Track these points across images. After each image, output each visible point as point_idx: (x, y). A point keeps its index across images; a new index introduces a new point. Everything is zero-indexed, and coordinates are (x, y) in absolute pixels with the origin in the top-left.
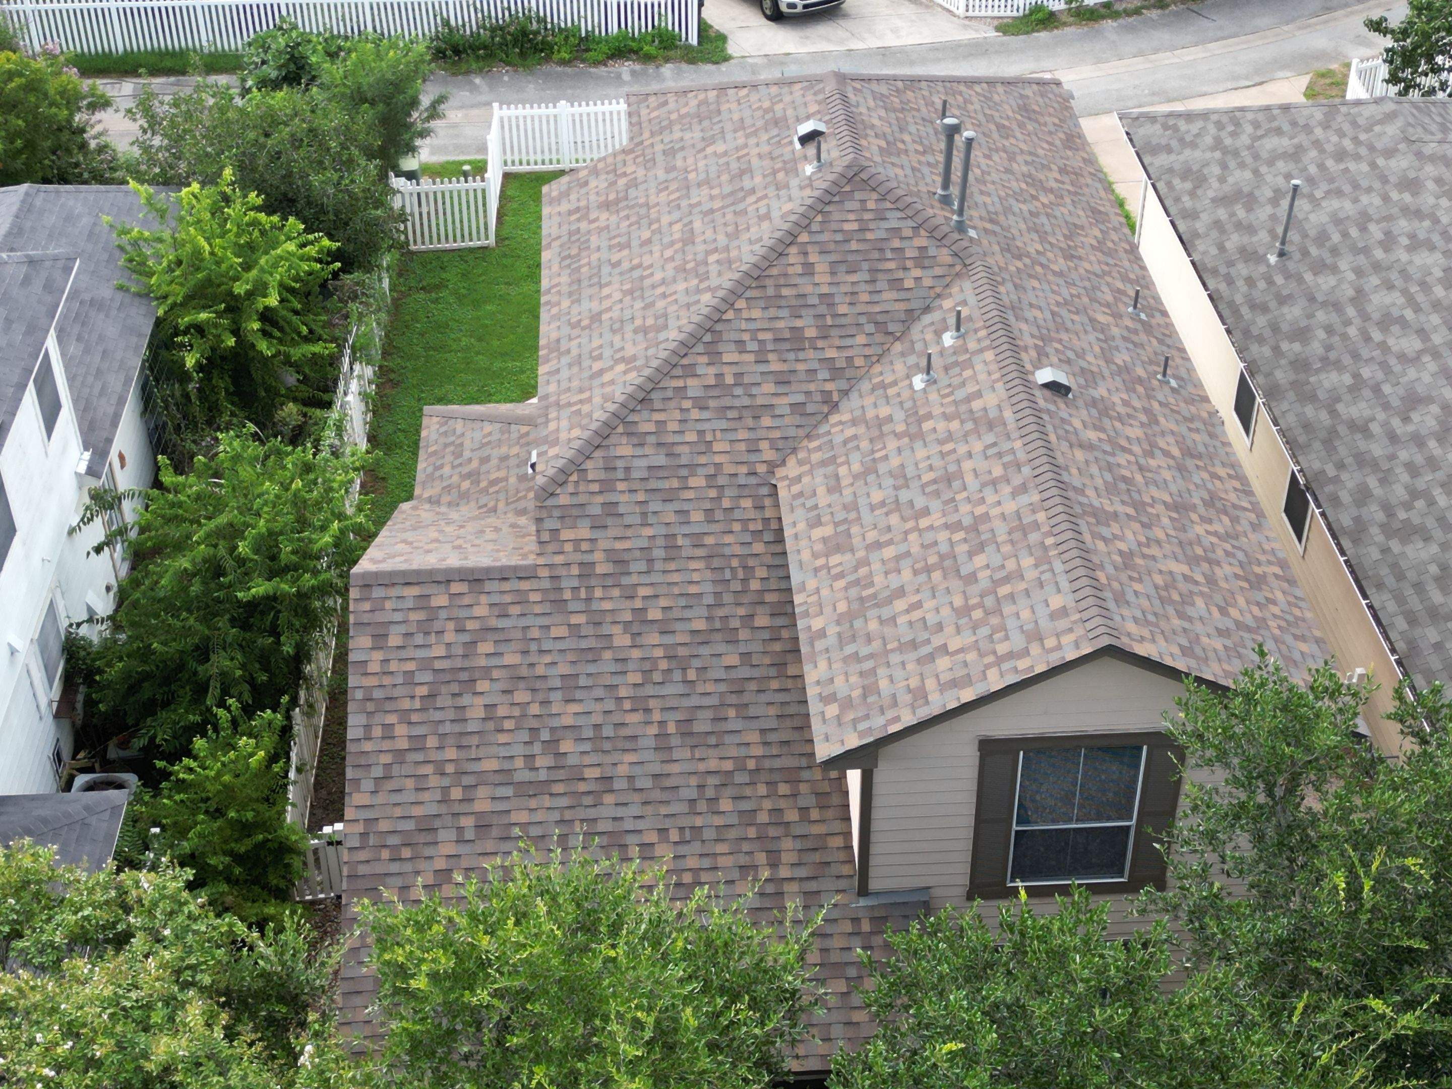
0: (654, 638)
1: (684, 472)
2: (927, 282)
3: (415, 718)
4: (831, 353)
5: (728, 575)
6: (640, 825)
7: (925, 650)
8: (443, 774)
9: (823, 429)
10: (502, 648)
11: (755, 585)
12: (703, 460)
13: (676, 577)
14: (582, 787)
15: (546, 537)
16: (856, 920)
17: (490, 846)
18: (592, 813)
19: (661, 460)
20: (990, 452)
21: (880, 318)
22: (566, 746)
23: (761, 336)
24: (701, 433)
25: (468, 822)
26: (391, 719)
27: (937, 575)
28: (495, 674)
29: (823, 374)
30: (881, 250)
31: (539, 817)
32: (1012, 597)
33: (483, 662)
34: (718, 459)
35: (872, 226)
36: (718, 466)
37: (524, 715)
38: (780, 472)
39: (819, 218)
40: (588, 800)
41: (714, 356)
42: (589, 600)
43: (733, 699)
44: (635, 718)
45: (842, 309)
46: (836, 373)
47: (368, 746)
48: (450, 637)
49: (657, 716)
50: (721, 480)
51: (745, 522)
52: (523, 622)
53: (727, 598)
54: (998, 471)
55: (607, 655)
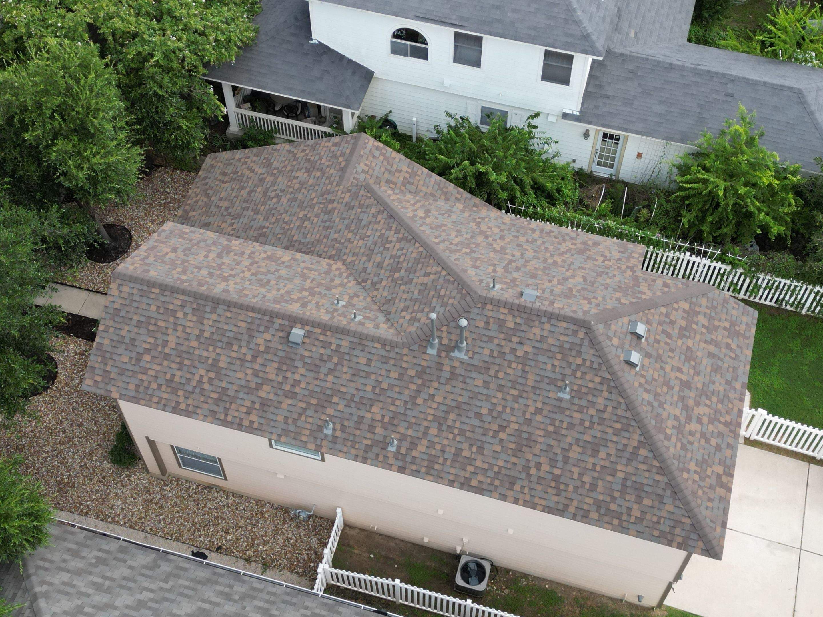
1: (356, 231)
2: (401, 321)
3: (305, 157)
7: (180, 250)
8: (283, 167)
9: (351, 278)
10: (316, 179)
14: (259, 206)
15: (350, 188)
17: (255, 182)
18: (250, 209)
22: (275, 200)
23: (403, 257)
24: (369, 236)
25: (265, 176)
27: (215, 265)
28: (308, 178)
29: (376, 280)
30: (425, 304)
32: (174, 269)
33: (314, 174)
35: (440, 301)
36: (353, 242)
37: (290, 187)
38: (339, 262)
39: (452, 279)
40: (255, 208)
41: (401, 240)
42: (320, 203)
44: (274, 219)
45: (403, 287)
46: (374, 284)
48: (327, 163)
49: (271, 226)
50: (346, 244)
52: (322, 185)
55: (299, 210)
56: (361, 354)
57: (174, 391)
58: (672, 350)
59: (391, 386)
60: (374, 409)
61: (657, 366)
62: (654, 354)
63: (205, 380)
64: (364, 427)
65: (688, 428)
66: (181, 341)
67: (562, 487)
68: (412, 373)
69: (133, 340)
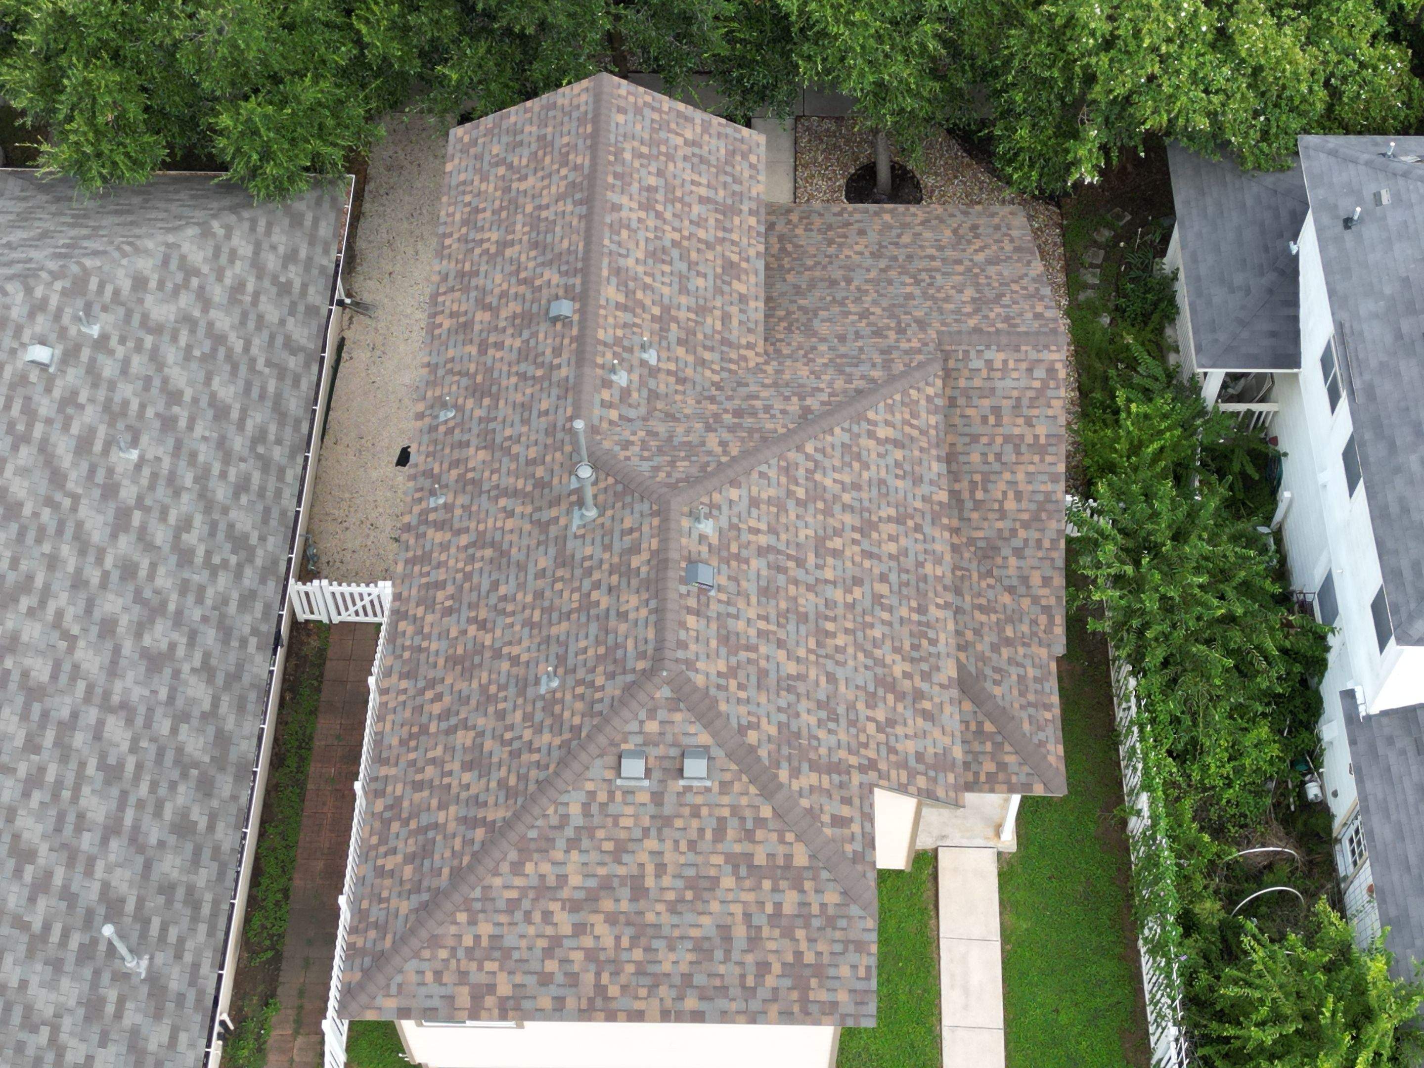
13: (839, 328)
14: (899, 270)
17: (953, 257)
18: (892, 263)
22: (910, 281)
23: (766, 416)
24: (818, 378)
25: (968, 263)
26: (1023, 292)
28: (959, 302)
29: (721, 398)
30: (660, 451)
33: (968, 306)
48: (993, 314)
56: (553, 397)
57: (465, 222)
58: (692, 845)
59: (515, 458)
60: (482, 455)
61: (647, 822)
62: (668, 810)
63: (485, 246)
64: (456, 454)
65: (555, 906)
66: (530, 193)
67: (413, 744)
68: (540, 472)
69: (521, 143)
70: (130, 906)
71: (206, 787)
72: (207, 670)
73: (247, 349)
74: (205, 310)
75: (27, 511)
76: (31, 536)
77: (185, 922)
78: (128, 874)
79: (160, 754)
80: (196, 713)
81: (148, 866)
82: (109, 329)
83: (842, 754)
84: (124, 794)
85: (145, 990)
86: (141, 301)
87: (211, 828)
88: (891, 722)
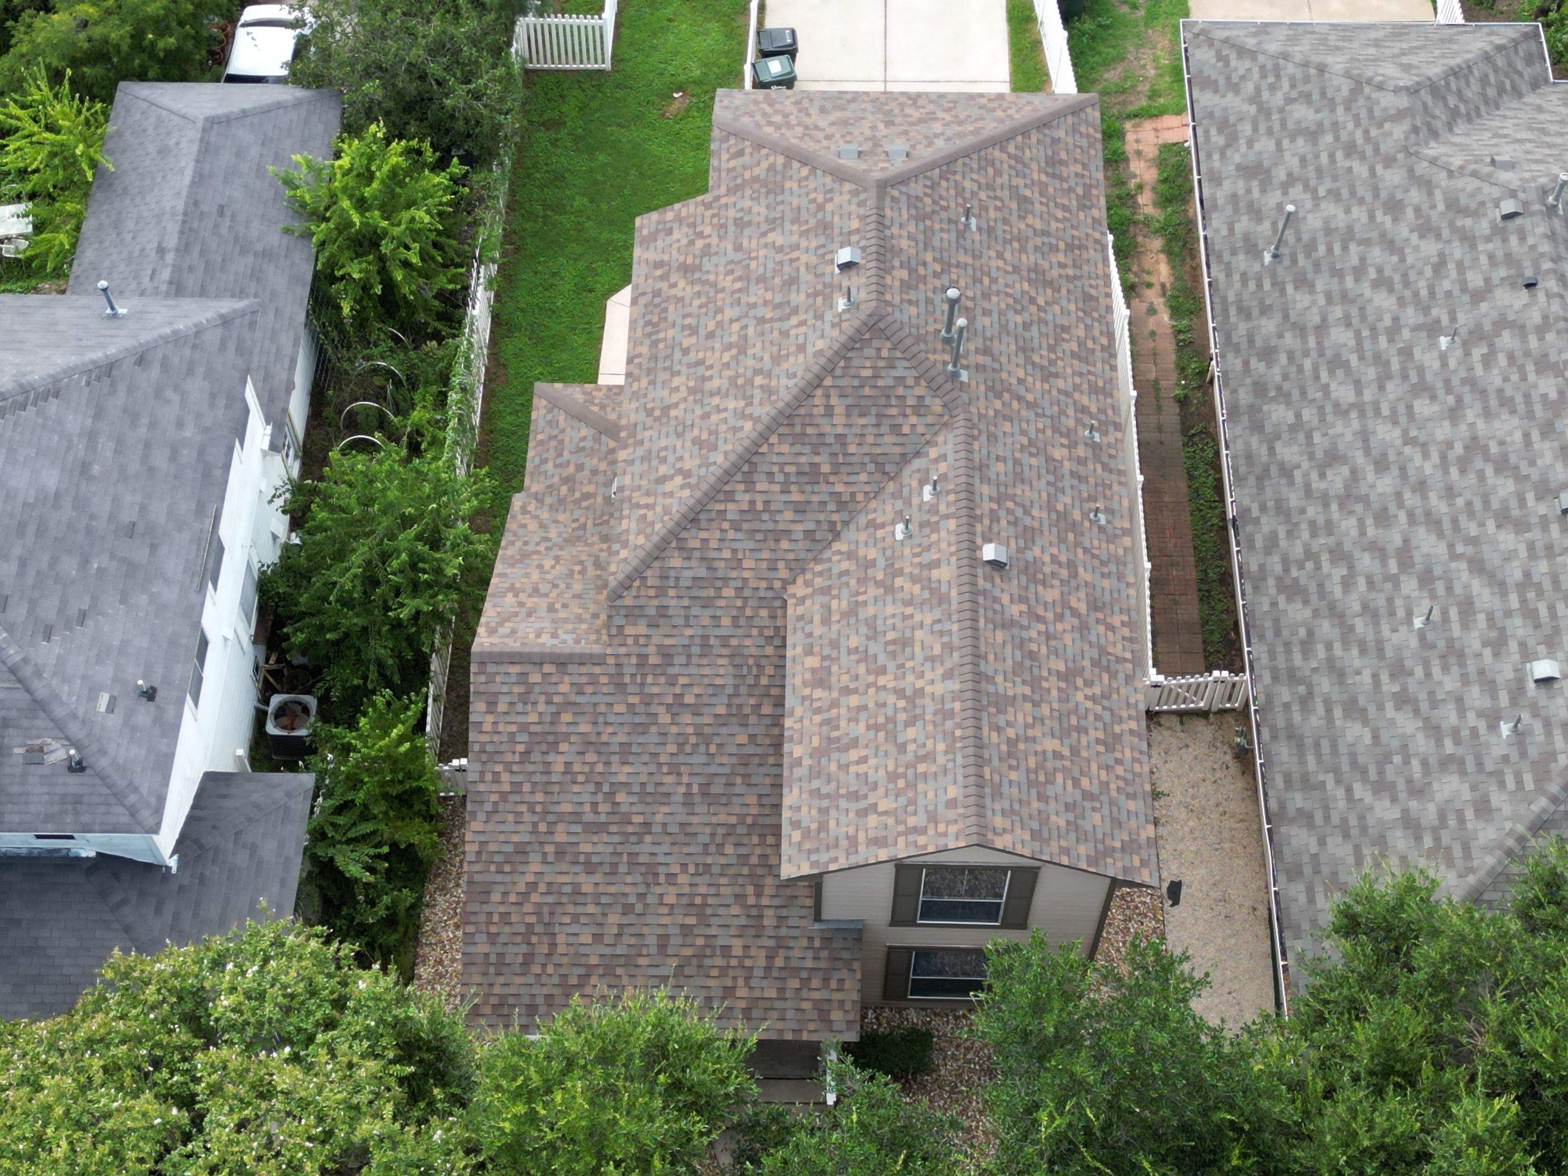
0: (687, 718)
1: (719, 584)
2: (920, 429)
3: (515, 768)
4: (839, 488)
5: (745, 671)
6: (668, 859)
7: (863, 804)
8: (534, 812)
9: (826, 555)
10: (579, 719)
11: (764, 681)
12: (734, 574)
13: (707, 671)
14: (630, 829)
15: (614, 631)
16: (811, 939)
17: (564, 867)
18: (636, 849)
19: (702, 572)
20: (937, 627)
21: (880, 459)
23: (788, 469)
24: (734, 551)
25: (549, 849)
26: (499, 768)
27: (881, 735)
28: (573, 739)
29: (831, 506)
30: (888, 397)
31: (599, 848)
32: (925, 775)
33: (564, 729)
34: (746, 574)
35: (883, 373)
36: (745, 580)
37: (592, 772)
38: (791, 589)
39: (842, 364)
40: (633, 839)
41: (749, 484)
42: (642, 685)
43: (741, 770)
44: (669, 779)
45: (852, 449)
46: (842, 505)
47: (482, 787)
49: (685, 779)
50: (747, 593)
51: (761, 628)
52: (595, 699)
53: (743, 690)
54: (937, 650)
55: (654, 729)
56: (993, 469)
59: (1023, 432)
60: (1057, 456)
64: (1082, 471)
67: (1077, 242)
69: (1067, 807)
70: (1290, 288)
71: (1260, 389)
72: (1287, 472)
73: (1349, 790)
74: (1405, 811)
75: (1491, 525)
76: (1478, 504)
77: (1246, 295)
78: (1299, 306)
79: (1303, 393)
80: (1285, 436)
81: (1286, 317)
82: (1493, 739)
83: (733, 199)
84: (1321, 355)
85: (1260, 246)
86: (1474, 788)
87: (1246, 364)
88: (691, 243)
